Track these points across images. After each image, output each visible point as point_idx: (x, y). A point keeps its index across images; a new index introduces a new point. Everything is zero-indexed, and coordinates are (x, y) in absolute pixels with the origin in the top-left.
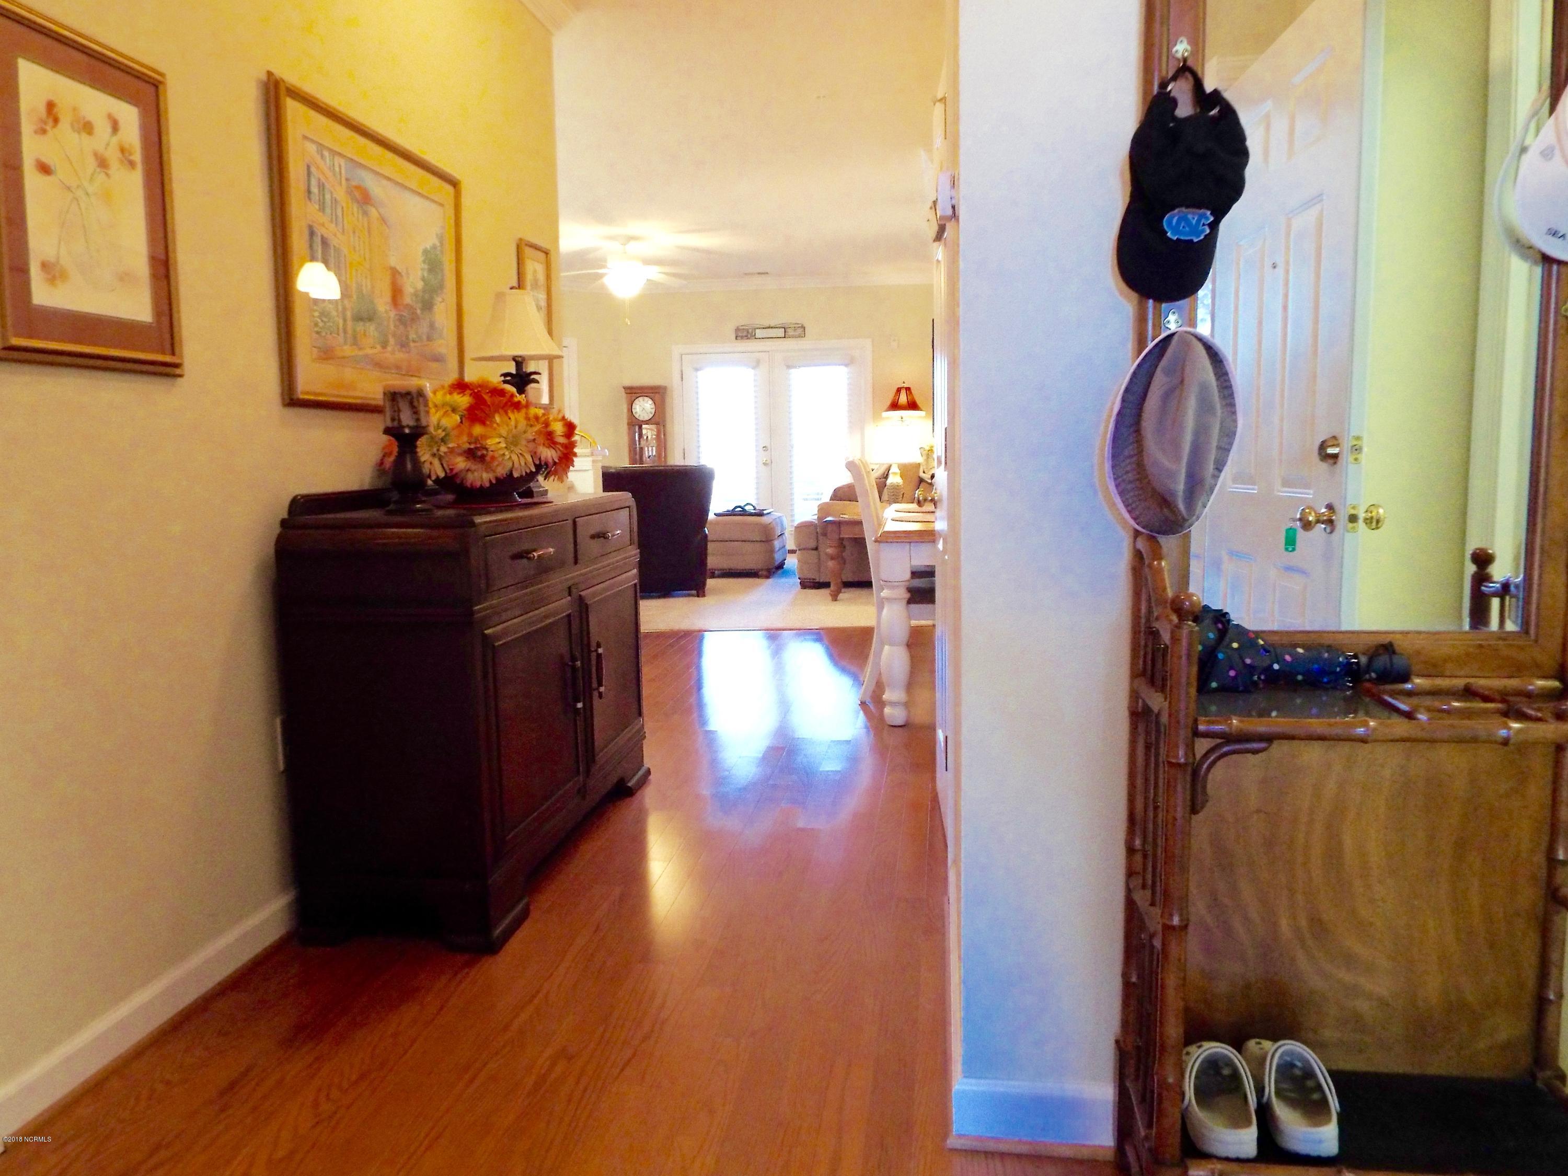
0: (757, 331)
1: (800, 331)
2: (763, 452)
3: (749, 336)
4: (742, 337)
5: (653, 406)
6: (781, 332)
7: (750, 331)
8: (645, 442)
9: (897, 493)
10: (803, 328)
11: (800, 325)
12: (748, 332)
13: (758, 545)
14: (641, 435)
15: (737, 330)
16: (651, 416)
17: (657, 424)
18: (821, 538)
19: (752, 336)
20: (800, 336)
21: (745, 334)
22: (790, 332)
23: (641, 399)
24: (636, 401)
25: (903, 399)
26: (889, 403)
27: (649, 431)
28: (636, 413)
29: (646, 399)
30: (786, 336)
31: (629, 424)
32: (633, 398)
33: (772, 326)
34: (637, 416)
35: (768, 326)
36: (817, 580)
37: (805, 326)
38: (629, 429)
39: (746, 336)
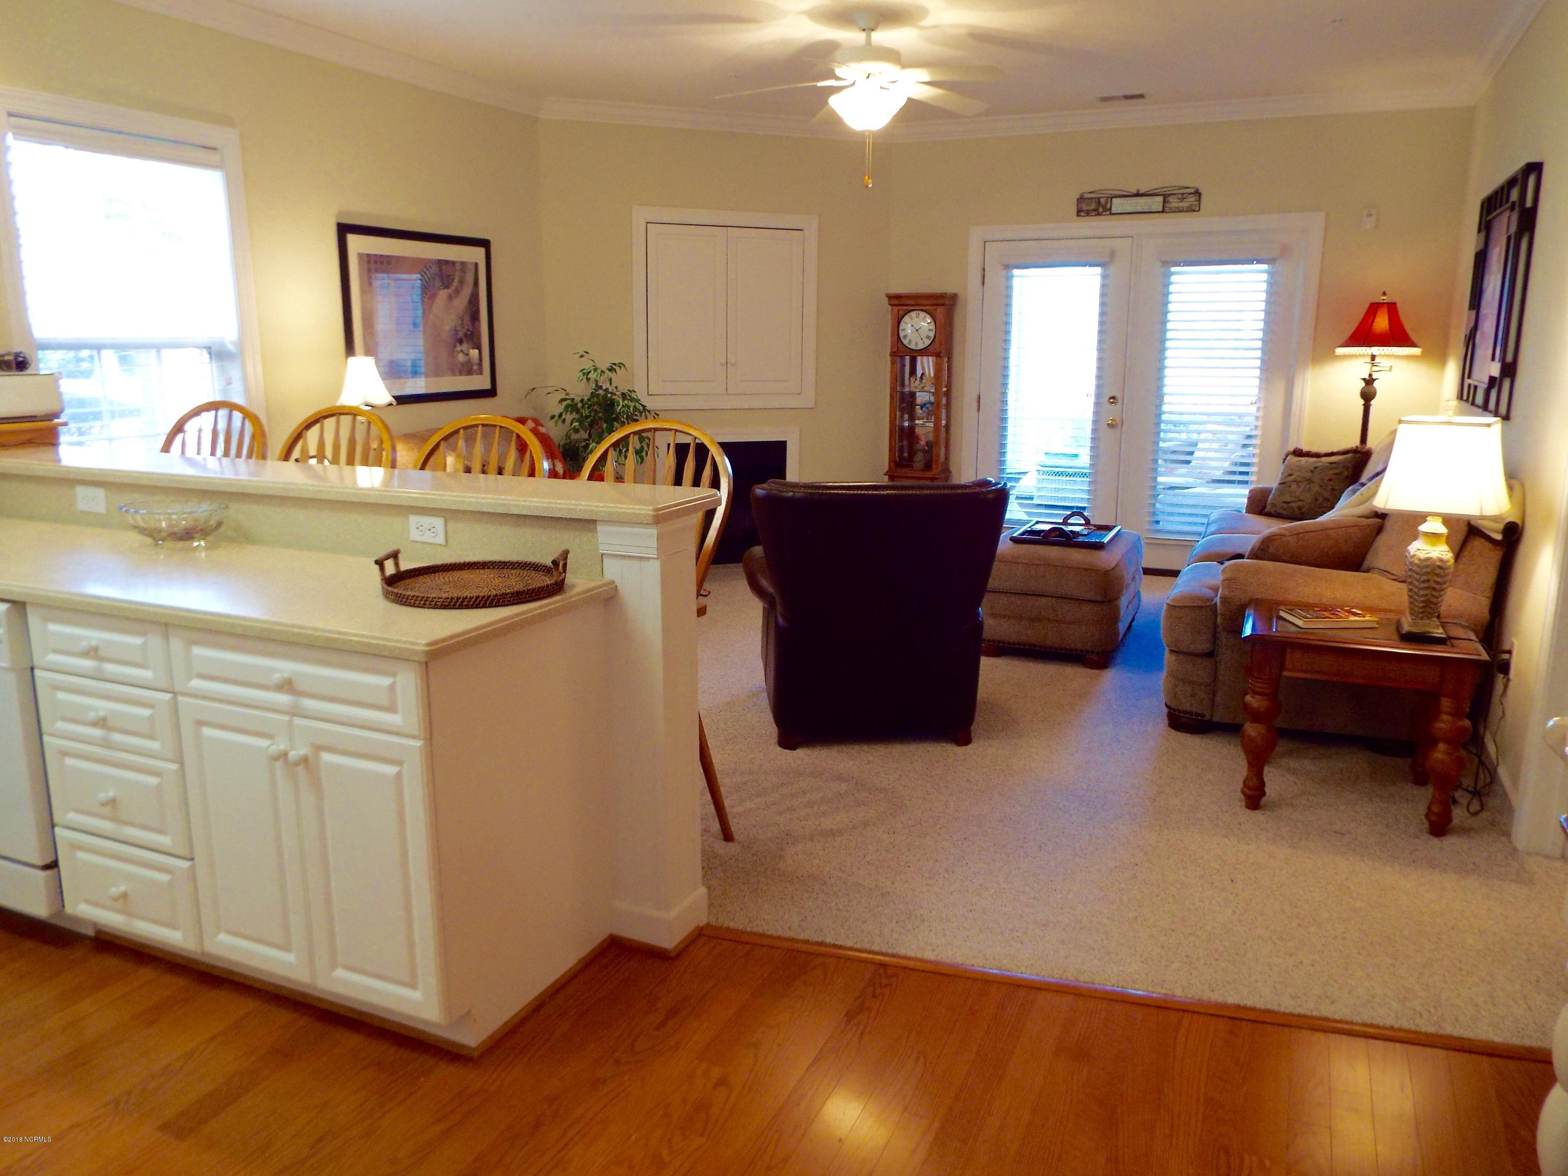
0: (1115, 201)
1: (1192, 199)
2: (1108, 405)
3: (1101, 210)
4: (1088, 213)
5: (932, 326)
6: (1156, 203)
7: (1103, 201)
8: (918, 382)
9: (1438, 583)
10: (1197, 193)
11: (1192, 191)
12: (1099, 203)
13: (1086, 608)
14: (913, 372)
15: (1081, 199)
16: (928, 342)
17: (938, 355)
18: (1223, 636)
19: (1105, 209)
20: (1191, 210)
21: (1093, 206)
22: (1174, 203)
23: (913, 314)
24: (906, 318)
25: (1382, 323)
26: (1350, 330)
27: (926, 365)
28: (905, 337)
29: (922, 314)
30: (1166, 209)
31: (893, 354)
32: (901, 313)
33: (1142, 191)
34: (905, 342)
35: (1134, 191)
36: (1207, 718)
37: (1200, 191)
38: (893, 363)
39: (1096, 210)
